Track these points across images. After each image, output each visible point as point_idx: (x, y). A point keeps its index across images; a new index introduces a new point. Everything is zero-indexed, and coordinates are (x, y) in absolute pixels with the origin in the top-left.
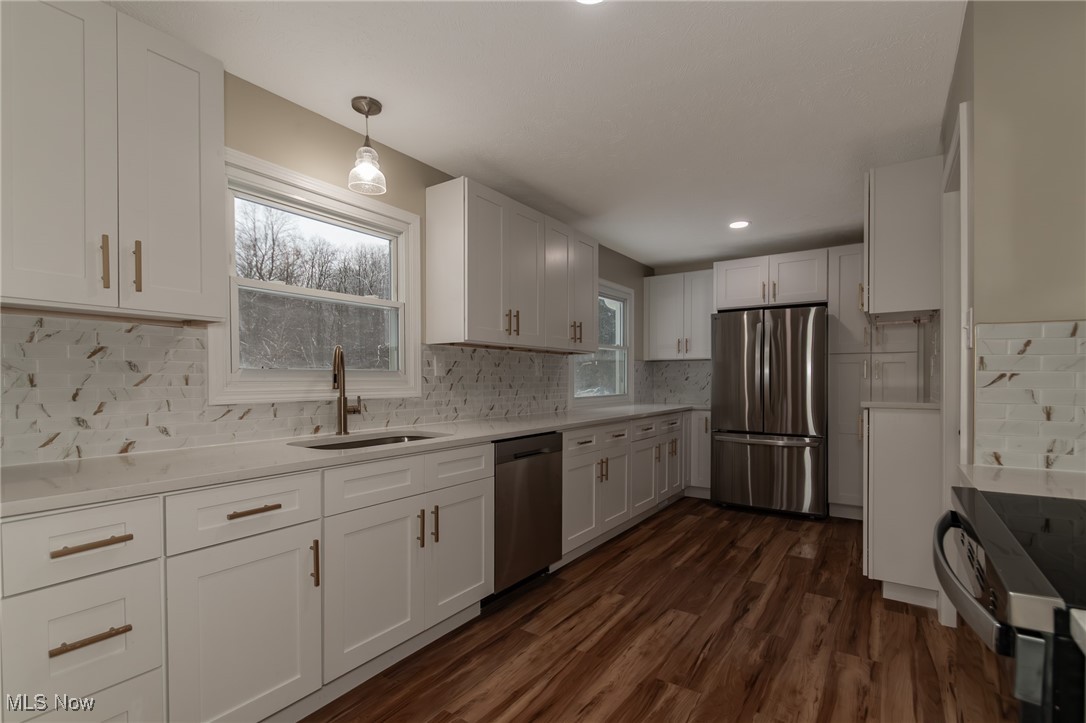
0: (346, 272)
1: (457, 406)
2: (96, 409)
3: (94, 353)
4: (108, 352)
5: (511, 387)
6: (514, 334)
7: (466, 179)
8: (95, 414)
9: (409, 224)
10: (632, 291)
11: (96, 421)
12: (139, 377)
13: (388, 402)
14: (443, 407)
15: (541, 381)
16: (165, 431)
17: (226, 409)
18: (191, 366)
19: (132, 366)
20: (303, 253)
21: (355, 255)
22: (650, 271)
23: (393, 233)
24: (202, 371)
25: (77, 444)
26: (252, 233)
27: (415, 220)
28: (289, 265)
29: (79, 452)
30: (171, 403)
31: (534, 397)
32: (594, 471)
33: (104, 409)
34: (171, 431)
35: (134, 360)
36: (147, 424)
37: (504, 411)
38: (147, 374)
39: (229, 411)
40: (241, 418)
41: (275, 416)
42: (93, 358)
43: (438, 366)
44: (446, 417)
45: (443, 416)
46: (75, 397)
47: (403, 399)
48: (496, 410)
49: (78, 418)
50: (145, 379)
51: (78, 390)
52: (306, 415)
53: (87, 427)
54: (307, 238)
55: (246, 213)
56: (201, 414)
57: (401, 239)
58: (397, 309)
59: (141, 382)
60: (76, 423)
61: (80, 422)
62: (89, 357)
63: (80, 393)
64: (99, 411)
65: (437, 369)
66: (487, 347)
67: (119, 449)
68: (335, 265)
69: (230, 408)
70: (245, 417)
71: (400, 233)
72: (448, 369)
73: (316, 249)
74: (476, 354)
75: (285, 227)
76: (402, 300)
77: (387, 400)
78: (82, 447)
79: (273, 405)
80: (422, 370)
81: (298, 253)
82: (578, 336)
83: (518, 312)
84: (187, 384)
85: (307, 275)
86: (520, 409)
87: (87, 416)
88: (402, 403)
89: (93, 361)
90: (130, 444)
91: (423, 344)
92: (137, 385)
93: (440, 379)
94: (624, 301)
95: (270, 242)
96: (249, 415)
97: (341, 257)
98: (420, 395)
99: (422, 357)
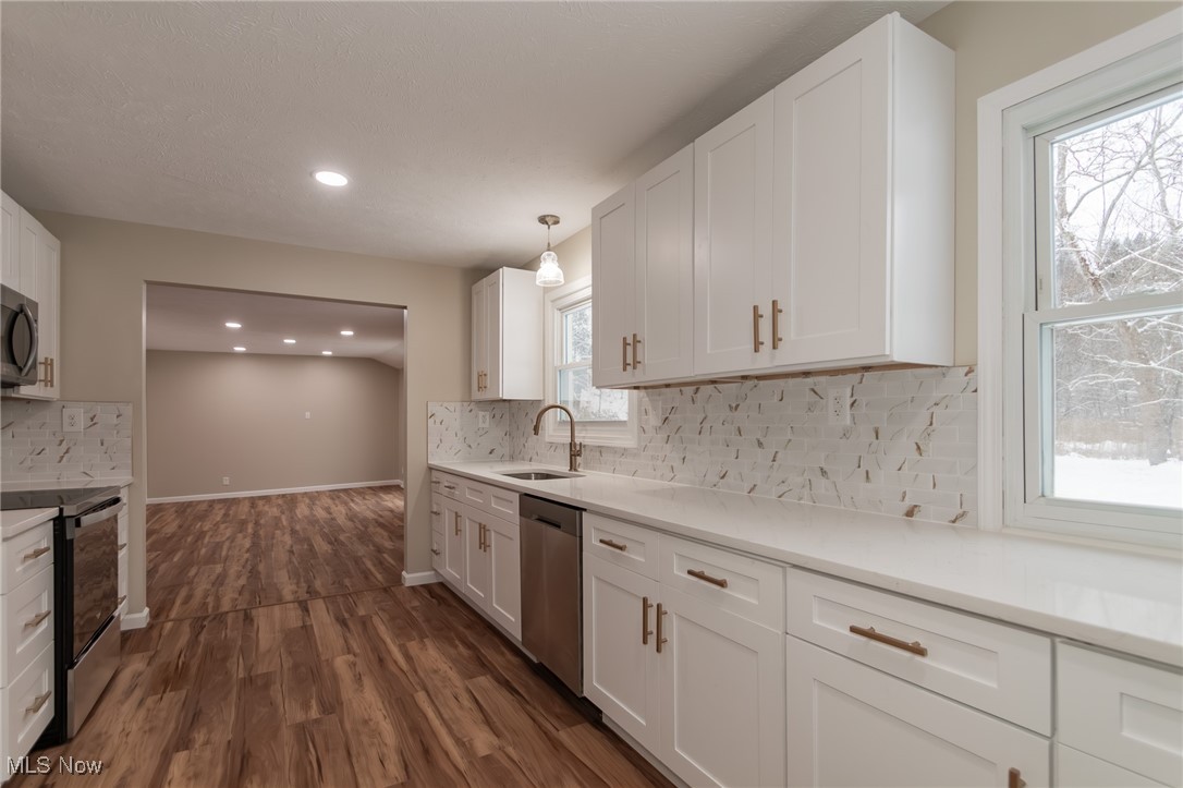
1: (674, 465)
5: (760, 444)
14: (659, 463)
37: (747, 487)
44: (662, 476)
47: (625, 449)
48: (730, 479)
65: (654, 418)
66: (713, 382)
72: (664, 417)
74: (699, 395)
80: (640, 418)
86: (784, 488)
88: (624, 452)
93: (657, 429)
98: (636, 446)
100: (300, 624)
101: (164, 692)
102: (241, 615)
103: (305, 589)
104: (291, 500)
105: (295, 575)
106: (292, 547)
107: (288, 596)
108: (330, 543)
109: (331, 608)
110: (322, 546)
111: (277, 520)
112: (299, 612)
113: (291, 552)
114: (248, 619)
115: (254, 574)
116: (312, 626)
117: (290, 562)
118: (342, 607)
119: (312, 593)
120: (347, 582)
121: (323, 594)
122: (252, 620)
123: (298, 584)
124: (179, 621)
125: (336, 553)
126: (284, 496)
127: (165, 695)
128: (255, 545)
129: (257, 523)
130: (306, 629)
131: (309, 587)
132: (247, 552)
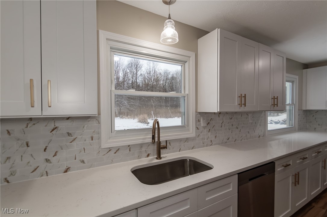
0: (173, 78)
1: (212, 139)
2: (54, 154)
3: (53, 130)
4: (59, 129)
5: (237, 128)
6: (243, 106)
7: (219, 29)
8: (53, 156)
9: (190, 57)
10: (297, 77)
11: (54, 160)
12: (72, 138)
13: (180, 140)
14: (206, 140)
15: (252, 124)
16: (83, 162)
17: (109, 150)
18: (94, 132)
19: (69, 134)
20: (161, 73)
21: (175, 73)
22: (307, 66)
23: (183, 62)
24: (98, 134)
25: (46, 170)
26: (149, 69)
27: (193, 55)
28: (158, 77)
29: (47, 174)
30: (86, 149)
31: (249, 132)
32: (291, 180)
33: (58, 154)
34: (86, 161)
35: (70, 132)
36: (75, 159)
38: (75, 137)
39: (110, 150)
40: (115, 153)
41: (130, 151)
42: (53, 132)
43: (203, 121)
44: (207, 145)
45: (205, 144)
46: (45, 150)
47: (187, 138)
48: (230, 139)
49: (46, 159)
50: (75, 139)
51: (46, 147)
52: (143, 149)
53: (50, 163)
54: (163, 69)
55: (148, 65)
56: (98, 153)
57: (187, 64)
58: (184, 97)
59: (73, 141)
60: (46, 161)
61: (47, 160)
62: (51, 132)
63: (47, 148)
64: (55, 155)
65: (202, 123)
67: (63, 171)
68: (170, 76)
69: (111, 149)
70: (117, 152)
71: (186, 62)
72: (208, 122)
73: (165, 72)
75: (157, 67)
76: (187, 92)
77: (179, 139)
78: (48, 172)
79: (129, 146)
80: (196, 124)
81: (160, 74)
82: (276, 103)
83: (245, 95)
84: (92, 140)
85: (162, 79)
87: (50, 158)
88: (187, 140)
89: (53, 134)
90: (68, 168)
91: (196, 112)
92: (71, 142)
93: (204, 127)
94: (292, 82)
95: (154, 72)
96: (119, 151)
97: (171, 73)
98: (195, 136)
99: (196, 118)
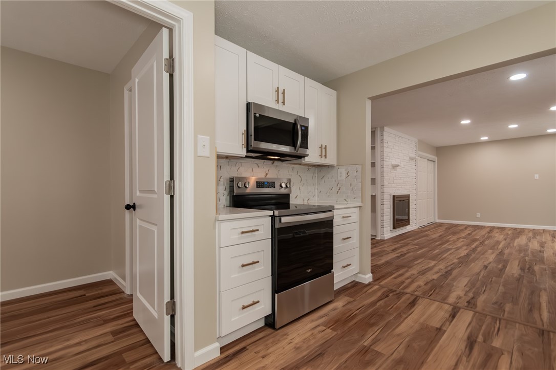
100: (438, 326)
101: (328, 328)
102: (413, 298)
103: (468, 299)
104: (518, 232)
105: (472, 284)
106: (490, 263)
107: (452, 299)
108: (522, 269)
109: (474, 324)
110: (514, 269)
111: (498, 243)
112: (447, 315)
113: (486, 267)
114: (413, 304)
115: (448, 273)
116: (445, 331)
117: (478, 274)
118: (484, 327)
119: (471, 304)
120: (508, 307)
121: (479, 309)
122: (414, 305)
123: (467, 292)
124: (382, 287)
125: (519, 279)
126: (516, 229)
127: (328, 329)
128: (468, 255)
129: (482, 243)
130: (440, 331)
131: (473, 298)
132: (457, 259)
